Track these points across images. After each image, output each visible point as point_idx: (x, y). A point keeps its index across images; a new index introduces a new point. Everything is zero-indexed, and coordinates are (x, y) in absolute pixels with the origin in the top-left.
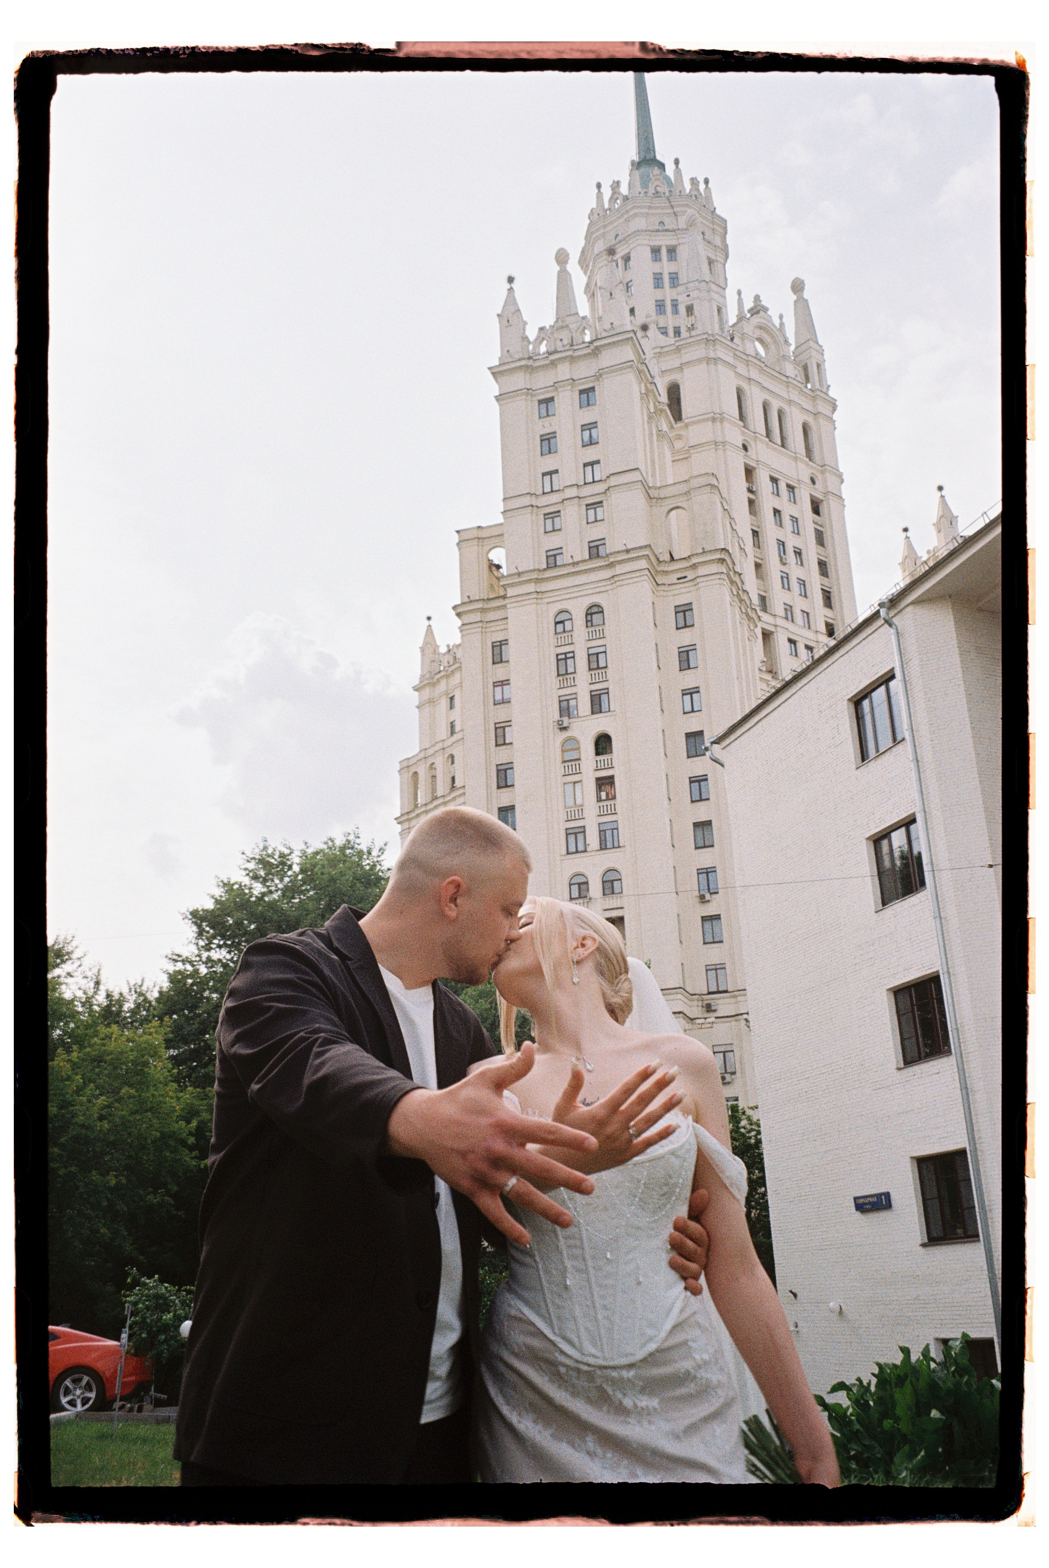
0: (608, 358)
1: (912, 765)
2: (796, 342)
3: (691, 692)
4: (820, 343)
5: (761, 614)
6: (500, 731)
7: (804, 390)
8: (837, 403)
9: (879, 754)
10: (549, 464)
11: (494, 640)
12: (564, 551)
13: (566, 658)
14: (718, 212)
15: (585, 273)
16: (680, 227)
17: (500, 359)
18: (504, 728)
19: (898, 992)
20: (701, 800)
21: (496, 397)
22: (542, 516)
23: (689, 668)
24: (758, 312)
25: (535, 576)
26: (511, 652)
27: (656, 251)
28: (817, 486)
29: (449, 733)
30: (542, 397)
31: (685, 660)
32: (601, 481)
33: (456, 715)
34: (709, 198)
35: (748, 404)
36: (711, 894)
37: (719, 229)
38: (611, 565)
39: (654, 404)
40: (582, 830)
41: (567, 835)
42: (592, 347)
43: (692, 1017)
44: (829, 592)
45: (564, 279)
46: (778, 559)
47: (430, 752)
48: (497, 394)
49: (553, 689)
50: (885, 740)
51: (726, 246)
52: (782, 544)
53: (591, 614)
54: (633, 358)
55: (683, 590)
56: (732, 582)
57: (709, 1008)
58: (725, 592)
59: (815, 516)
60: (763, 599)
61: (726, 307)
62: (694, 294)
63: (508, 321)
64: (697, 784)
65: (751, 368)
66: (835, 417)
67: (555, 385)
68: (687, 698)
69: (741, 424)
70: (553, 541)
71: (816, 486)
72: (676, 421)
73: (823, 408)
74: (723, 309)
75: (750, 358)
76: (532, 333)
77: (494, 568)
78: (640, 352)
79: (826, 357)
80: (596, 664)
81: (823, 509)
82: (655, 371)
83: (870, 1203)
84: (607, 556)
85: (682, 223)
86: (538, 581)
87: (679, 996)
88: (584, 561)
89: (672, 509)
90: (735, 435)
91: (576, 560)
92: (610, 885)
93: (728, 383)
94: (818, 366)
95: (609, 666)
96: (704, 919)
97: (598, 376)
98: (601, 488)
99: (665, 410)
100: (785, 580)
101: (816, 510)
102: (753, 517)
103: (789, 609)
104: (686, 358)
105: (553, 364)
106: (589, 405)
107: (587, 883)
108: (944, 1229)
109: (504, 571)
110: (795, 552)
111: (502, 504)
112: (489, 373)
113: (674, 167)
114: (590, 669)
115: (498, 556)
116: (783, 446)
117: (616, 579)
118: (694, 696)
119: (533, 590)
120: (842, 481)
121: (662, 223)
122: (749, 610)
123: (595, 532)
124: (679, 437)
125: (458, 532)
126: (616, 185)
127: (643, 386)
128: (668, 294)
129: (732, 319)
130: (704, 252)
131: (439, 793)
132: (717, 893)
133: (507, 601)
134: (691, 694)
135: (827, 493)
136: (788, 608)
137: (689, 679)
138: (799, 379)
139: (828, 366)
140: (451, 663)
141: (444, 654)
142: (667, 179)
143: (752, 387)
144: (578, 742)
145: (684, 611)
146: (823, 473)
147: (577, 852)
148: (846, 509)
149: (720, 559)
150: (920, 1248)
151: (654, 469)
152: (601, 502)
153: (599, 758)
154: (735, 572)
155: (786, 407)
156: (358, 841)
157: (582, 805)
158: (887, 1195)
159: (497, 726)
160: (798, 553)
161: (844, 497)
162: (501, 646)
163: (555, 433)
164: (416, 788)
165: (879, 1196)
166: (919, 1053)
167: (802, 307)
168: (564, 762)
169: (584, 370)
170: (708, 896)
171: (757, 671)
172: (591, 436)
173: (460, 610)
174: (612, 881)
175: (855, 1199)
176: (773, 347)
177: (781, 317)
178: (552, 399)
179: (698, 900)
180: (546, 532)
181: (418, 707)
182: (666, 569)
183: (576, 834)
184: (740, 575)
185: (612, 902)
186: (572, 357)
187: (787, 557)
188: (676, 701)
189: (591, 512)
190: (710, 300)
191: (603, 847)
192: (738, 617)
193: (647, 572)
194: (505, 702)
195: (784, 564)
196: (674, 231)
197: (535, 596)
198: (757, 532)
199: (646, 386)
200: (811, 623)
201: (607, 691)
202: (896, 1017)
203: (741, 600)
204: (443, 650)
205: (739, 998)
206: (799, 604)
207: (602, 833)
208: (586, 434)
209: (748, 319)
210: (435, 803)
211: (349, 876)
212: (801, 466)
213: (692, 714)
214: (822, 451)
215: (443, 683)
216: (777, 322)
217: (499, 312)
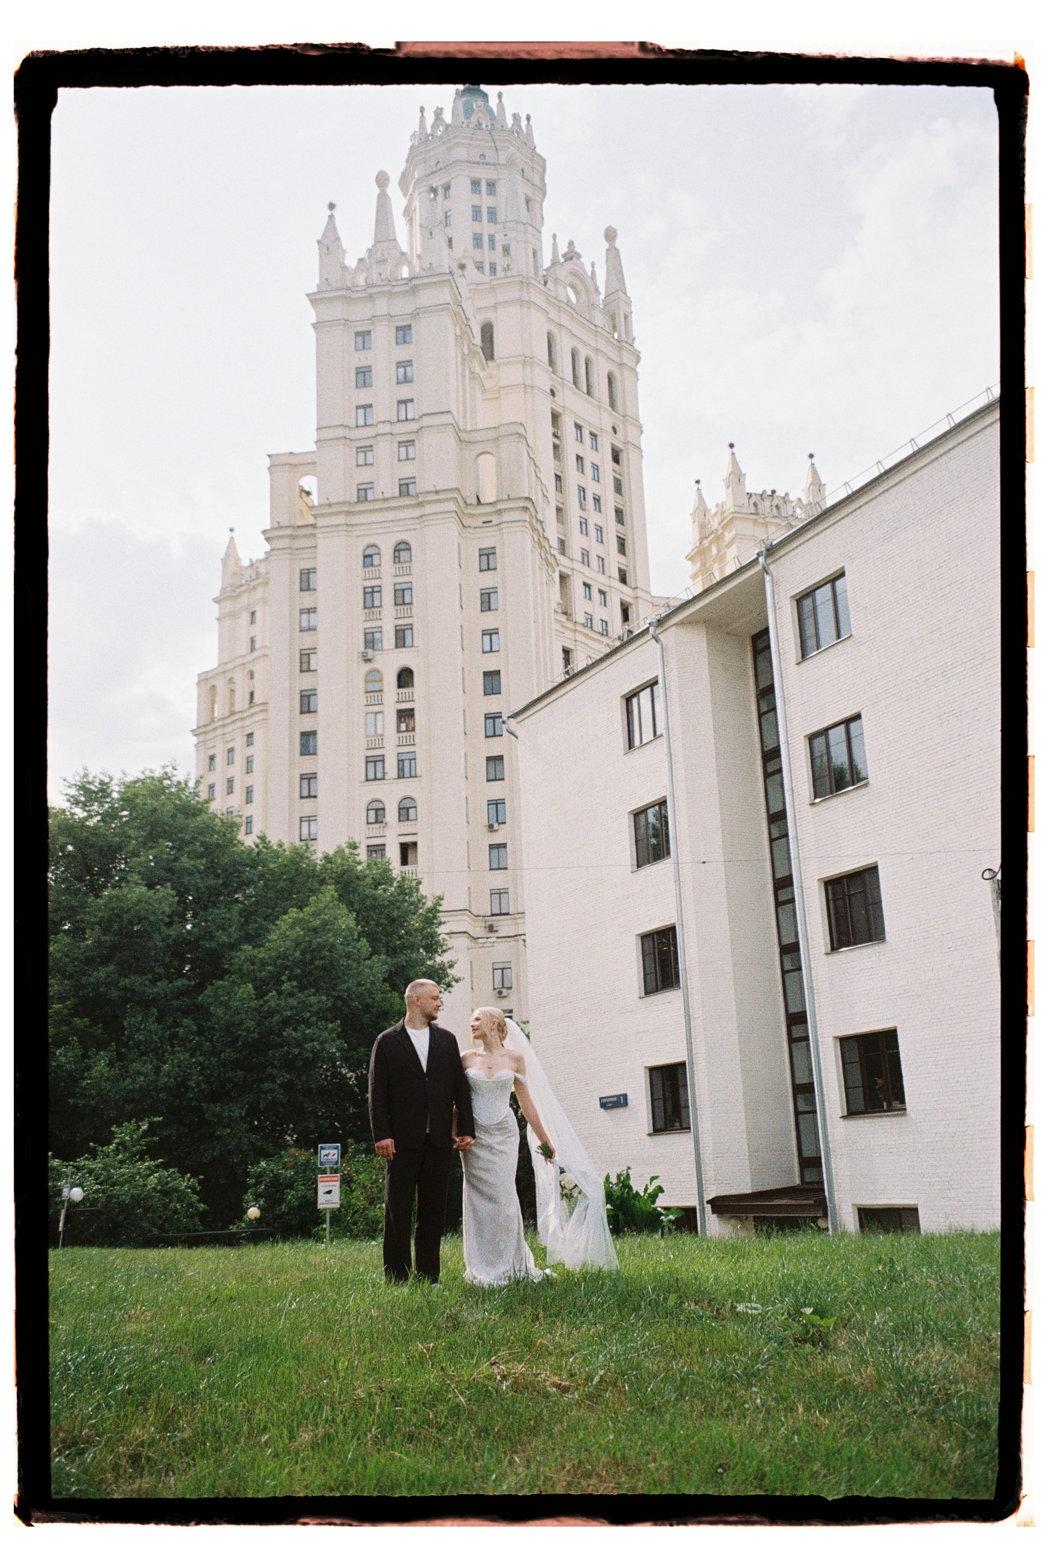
0: (426, 298)
1: (666, 758)
2: (606, 292)
3: (490, 633)
4: (629, 294)
5: (558, 556)
6: (305, 658)
7: (612, 340)
8: (641, 355)
9: (643, 745)
10: (364, 396)
11: (302, 567)
12: (375, 485)
13: (373, 592)
14: (538, 150)
15: (405, 195)
16: (500, 162)
17: (318, 286)
18: (309, 654)
19: (645, 937)
20: (495, 736)
21: (313, 324)
22: (355, 449)
23: (490, 609)
24: (571, 258)
25: (346, 508)
26: (319, 580)
27: (475, 184)
28: (619, 435)
29: (249, 649)
30: (359, 329)
31: (487, 601)
32: (413, 420)
33: (256, 631)
34: (530, 134)
35: (557, 349)
36: (500, 824)
37: (538, 168)
38: (420, 505)
39: (469, 346)
40: (381, 758)
41: (367, 762)
42: (410, 285)
43: (475, 936)
44: (624, 540)
45: (383, 202)
46: (578, 505)
47: (230, 666)
48: (314, 321)
49: (359, 622)
50: (648, 735)
51: (545, 185)
52: (582, 490)
53: (399, 551)
54: (449, 300)
55: (489, 534)
56: (534, 529)
57: (491, 929)
58: (527, 539)
59: (615, 465)
60: (562, 543)
61: (541, 250)
62: (512, 234)
63: (328, 249)
64: (492, 721)
65: (562, 314)
66: (639, 369)
67: (372, 319)
68: (487, 638)
69: (551, 369)
70: (365, 475)
71: (617, 436)
72: (487, 360)
73: (627, 359)
74: (539, 253)
75: (563, 305)
76: (351, 262)
77: (304, 495)
78: (457, 297)
79: (633, 309)
80: (401, 597)
81: (623, 457)
82: (469, 312)
83: (611, 1102)
84: (417, 495)
85: (503, 157)
86: (349, 513)
87: (466, 918)
88: (394, 498)
89: (481, 454)
90: (543, 379)
91: (387, 495)
92: (405, 812)
93: (540, 326)
94: (626, 317)
95: (414, 601)
96: (492, 847)
97: (415, 315)
98: (414, 426)
99: (478, 353)
100: (584, 525)
101: (616, 459)
102: (556, 462)
103: (585, 555)
104: (501, 298)
105: (371, 296)
106: (405, 342)
107: (383, 809)
108: (666, 1122)
109: (315, 499)
110: (594, 498)
111: (315, 433)
112: (306, 299)
113: (497, 100)
114: (396, 604)
115: (309, 482)
116: (589, 393)
117: (425, 518)
118: (493, 636)
119: (343, 522)
120: (642, 433)
121: (483, 155)
122: (548, 556)
123: (407, 471)
124: (490, 377)
125: (269, 456)
126: (439, 112)
127: (458, 328)
128: (486, 228)
129: (546, 263)
130: (523, 190)
131: (238, 708)
132: (504, 823)
133: (316, 531)
134: (491, 635)
135: (626, 443)
136: (585, 553)
137: (489, 620)
138: (607, 328)
139: (634, 318)
140: (254, 577)
141: (246, 568)
142: (490, 111)
143: (563, 333)
144: (381, 675)
145: (488, 555)
146: (624, 422)
147: (376, 779)
148: (644, 460)
149: (523, 507)
150: (648, 1137)
151: (465, 412)
152: (413, 441)
153: (401, 690)
154: (537, 520)
155: (593, 357)
156: (175, 772)
157: (383, 735)
158: (625, 1096)
159: (303, 652)
160: (597, 500)
161: (643, 448)
162: (309, 573)
163: (370, 366)
164: (213, 702)
165: (618, 1096)
166: (657, 985)
167: (613, 256)
168: (367, 692)
169: (402, 307)
170: (496, 826)
171: (553, 612)
172: (405, 373)
173: (269, 535)
174: (408, 809)
175: (601, 1099)
176: (583, 294)
177: (593, 265)
178: (368, 333)
179: (486, 829)
180: (358, 466)
181: (218, 619)
182: (472, 512)
183: (375, 762)
184: (541, 522)
185: (407, 827)
186: (390, 293)
187: (587, 502)
188: (477, 641)
189: (403, 450)
190: (526, 242)
191: (401, 776)
192: (538, 563)
193: (454, 514)
194: (311, 629)
195: (584, 510)
196: (494, 165)
197: (345, 528)
198: (560, 477)
199: (461, 328)
200: (606, 568)
201: (411, 627)
202: (641, 957)
203: (541, 547)
204: (245, 563)
205: (520, 921)
206: (596, 550)
207: (400, 762)
208: (401, 370)
209: (562, 264)
210: (233, 718)
211: (170, 807)
212: (605, 415)
213: (491, 654)
214: (624, 402)
215: (245, 597)
216: (589, 270)
217: (319, 238)
